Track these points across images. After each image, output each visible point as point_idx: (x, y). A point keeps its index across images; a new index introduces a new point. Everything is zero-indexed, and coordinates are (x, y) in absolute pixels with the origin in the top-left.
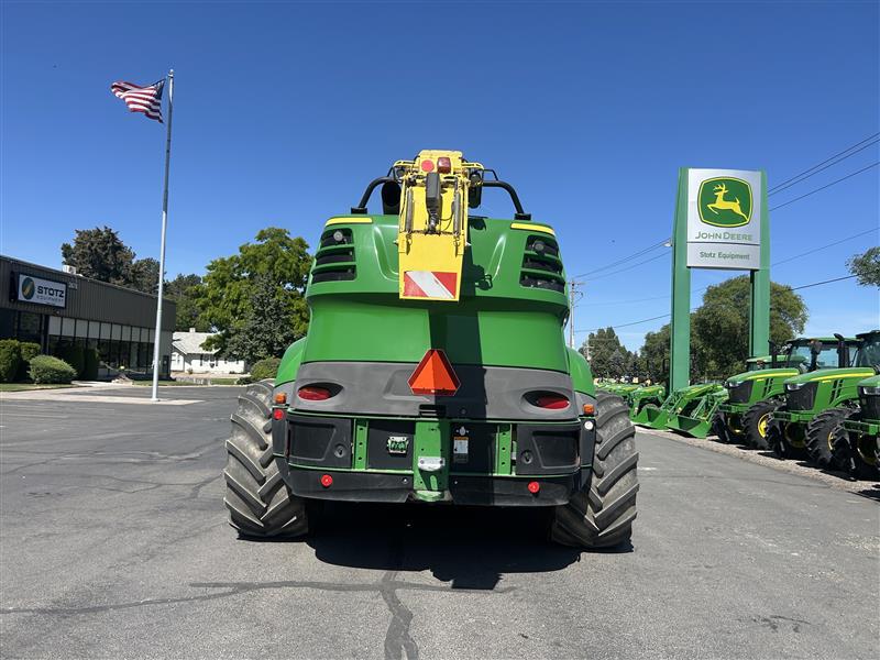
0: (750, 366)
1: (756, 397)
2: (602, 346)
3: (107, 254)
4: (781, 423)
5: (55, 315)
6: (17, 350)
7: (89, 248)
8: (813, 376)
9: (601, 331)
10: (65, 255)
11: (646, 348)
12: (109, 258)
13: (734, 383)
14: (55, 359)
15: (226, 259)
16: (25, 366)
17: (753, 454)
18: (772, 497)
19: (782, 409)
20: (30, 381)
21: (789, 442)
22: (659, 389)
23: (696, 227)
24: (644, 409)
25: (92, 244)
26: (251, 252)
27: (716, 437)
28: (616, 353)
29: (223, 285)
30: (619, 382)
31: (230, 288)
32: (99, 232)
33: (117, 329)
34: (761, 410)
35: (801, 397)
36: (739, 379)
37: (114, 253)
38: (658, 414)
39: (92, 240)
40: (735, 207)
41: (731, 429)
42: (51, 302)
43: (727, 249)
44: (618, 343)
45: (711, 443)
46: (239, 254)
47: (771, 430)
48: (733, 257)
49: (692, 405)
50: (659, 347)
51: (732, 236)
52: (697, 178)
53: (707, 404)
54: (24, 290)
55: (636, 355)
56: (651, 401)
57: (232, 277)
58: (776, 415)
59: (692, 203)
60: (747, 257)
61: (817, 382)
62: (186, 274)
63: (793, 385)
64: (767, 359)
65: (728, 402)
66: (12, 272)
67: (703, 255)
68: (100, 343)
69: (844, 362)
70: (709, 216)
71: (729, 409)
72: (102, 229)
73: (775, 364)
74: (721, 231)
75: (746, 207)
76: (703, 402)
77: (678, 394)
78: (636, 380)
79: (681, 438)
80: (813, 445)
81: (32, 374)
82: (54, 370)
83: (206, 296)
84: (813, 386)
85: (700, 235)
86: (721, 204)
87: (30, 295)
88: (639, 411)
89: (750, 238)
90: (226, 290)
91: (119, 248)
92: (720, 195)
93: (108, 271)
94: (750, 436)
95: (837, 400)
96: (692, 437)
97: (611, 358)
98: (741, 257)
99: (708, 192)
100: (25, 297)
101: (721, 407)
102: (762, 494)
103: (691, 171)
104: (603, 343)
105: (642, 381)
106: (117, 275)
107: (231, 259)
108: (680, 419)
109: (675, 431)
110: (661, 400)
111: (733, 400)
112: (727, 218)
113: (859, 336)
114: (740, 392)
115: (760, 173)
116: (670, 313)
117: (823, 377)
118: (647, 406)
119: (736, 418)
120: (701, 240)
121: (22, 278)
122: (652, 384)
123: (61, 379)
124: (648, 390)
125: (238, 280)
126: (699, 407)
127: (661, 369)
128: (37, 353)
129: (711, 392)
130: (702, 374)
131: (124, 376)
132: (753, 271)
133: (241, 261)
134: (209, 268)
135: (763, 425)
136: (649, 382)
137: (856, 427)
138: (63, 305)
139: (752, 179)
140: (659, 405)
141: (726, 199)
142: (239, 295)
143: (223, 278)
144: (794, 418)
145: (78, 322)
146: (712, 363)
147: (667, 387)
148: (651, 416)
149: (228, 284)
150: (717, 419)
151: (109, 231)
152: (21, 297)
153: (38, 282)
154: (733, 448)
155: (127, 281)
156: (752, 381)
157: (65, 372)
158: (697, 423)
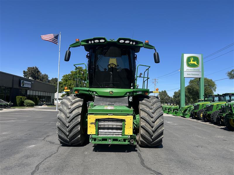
0: (199, 101)
1: (200, 108)
2: (163, 95)
3: (36, 73)
4: (205, 114)
5: (29, 90)
6: (21, 98)
7: (31, 72)
8: (213, 103)
9: (162, 91)
10: (24, 73)
11: (174, 96)
12: (36, 74)
13: (195, 105)
14: (30, 100)
15: (67, 74)
16: (23, 102)
17: (199, 121)
18: (202, 129)
19: (205, 111)
20: (25, 106)
21: (207, 118)
22: (178, 106)
23: (186, 68)
24: (174, 111)
25: (32, 71)
26: (74, 73)
27: (191, 118)
28: (166, 97)
29: (67, 81)
30: (168, 105)
31: (68, 82)
32: (33, 68)
33: (40, 92)
34: (201, 111)
35: (210, 108)
36: (196, 104)
37: (37, 73)
38: (177, 112)
39: (32, 70)
40: (195, 63)
41: (195, 116)
42: (28, 87)
43: (193, 73)
44: (167, 94)
45: (190, 119)
46: (71, 73)
47: (203, 116)
48: (195, 75)
49: (186, 110)
50: (177, 95)
51: (195, 70)
52: (186, 56)
53: (189, 110)
54: (22, 84)
55: (172, 97)
56: (176, 110)
57: (69, 79)
58: (204, 112)
59: (185, 62)
60: (198, 75)
61: (213, 105)
62: (54, 78)
63: (208, 106)
64: (203, 99)
65: (194, 109)
66: (20, 80)
67: (188, 74)
68: (39, 96)
69: (220, 100)
70: (189, 65)
71: (194, 111)
72: (34, 67)
73: (205, 101)
74: (192, 68)
75: (198, 63)
76: (188, 110)
77: (182, 108)
78: (172, 104)
79: (183, 118)
80: (212, 119)
81: (25, 104)
82: (30, 103)
83: (62, 84)
84: (212, 106)
85: (187, 70)
86: (192, 62)
87: (23, 85)
88: (173, 112)
89: (199, 70)
90: (68, 83)
91: (39, 72)
92: (192, 60)
93: (36, 77)
94: (199, 117)
95: (218, 109)
96: (186, 118)
97: (165, 98)
98: (197, 75)
99: (189, 59)
100: (23, 86)
101: (192, 111)
102: (200, 128)
103: (184, 54)
104: (163, 94)
105: (173, 104)
106: (38, 79)
107: (69, 75)
108: (183, 114)
109: (182, 117)
110: (178, 109)
111: (195, 109)
112: (193, 66)
113: (223, 94)
114: (196, 107)
115: (201, 55)
116: (180, 87)
117: (215, 104)
118: (175, 111)
119: (196, 113)
120: (187, 71)
121: (22, 81)
122: (176, 105)
123: (32, 105)
124: (175, 107)
125: (70, 80)
126: (187, 111)
127: (178, 101)
128: (26, 99)
129: (190, 107)
130: (189, 102)
131: (45, 104)
132: (200, 78)
133: (71, 75)
134: (63, 77)
135: (202, 115)
136: (175, 105)
137: (221, 114)
138: (30, 87)
139: (199, 56)
140: (178, 110)
141: (193, 61)
142: (71, 84)
143: (67, 79)
144: (208, 113)
145: (34, 91)
146: (192, 99)
147: (180, 106)
148: (176, 113)
149: (68, 81)
150: (191, 114)
151: (36, 67)
152: (22, 86)
153: (25, 82)
154: (195, 120)
155: (41, 80)
156: (199, 105)
157: (33, 104)
158: (187, 114)
